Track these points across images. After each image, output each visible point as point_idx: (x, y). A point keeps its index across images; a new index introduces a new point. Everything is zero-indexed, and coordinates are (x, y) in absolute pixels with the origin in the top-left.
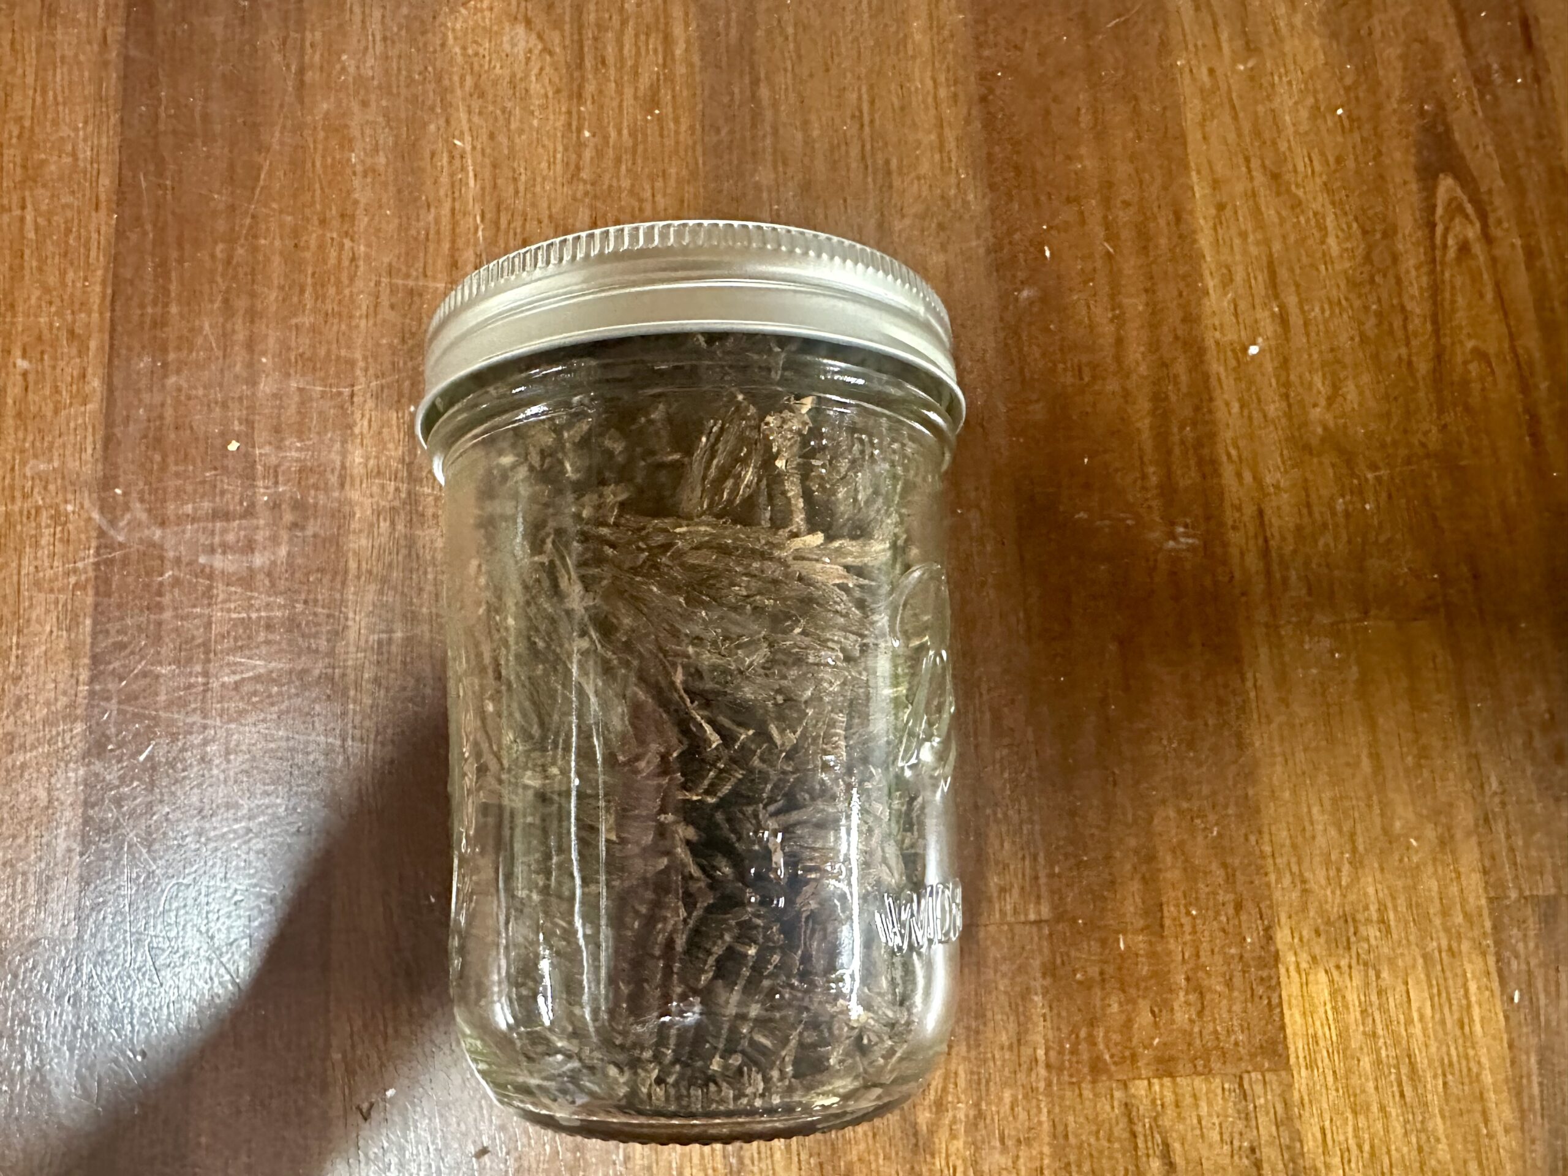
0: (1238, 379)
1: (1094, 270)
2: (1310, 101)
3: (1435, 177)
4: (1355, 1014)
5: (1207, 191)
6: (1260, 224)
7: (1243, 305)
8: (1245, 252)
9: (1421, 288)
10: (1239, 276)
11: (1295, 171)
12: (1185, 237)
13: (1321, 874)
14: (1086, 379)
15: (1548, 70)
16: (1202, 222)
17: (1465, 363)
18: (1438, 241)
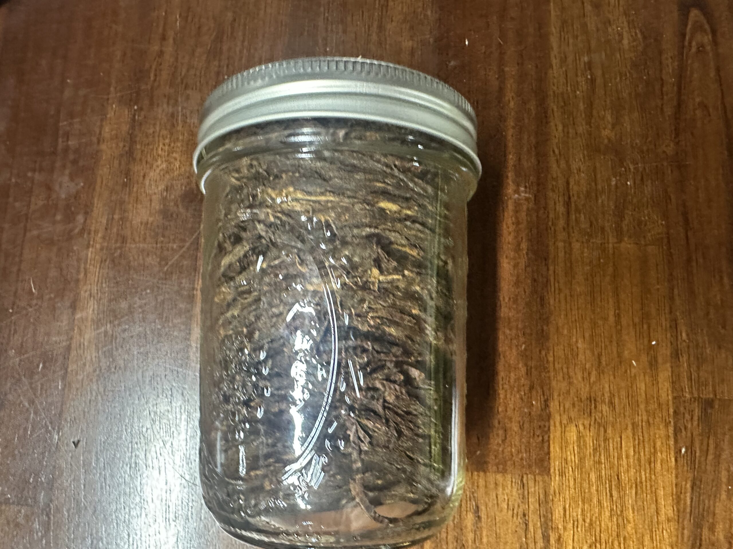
0: (563, 113)
1: (491, 52)
3: (688, 10)
5: (558, 12)
6: (586, 32)
7: (570, 74)
8: (575, 45)
9: (673, 69)
11: (609, 4)
12: (543, 37)
13: (579, 376)
16: (553, 28)
17: (694, 110)
18: (686, 43)
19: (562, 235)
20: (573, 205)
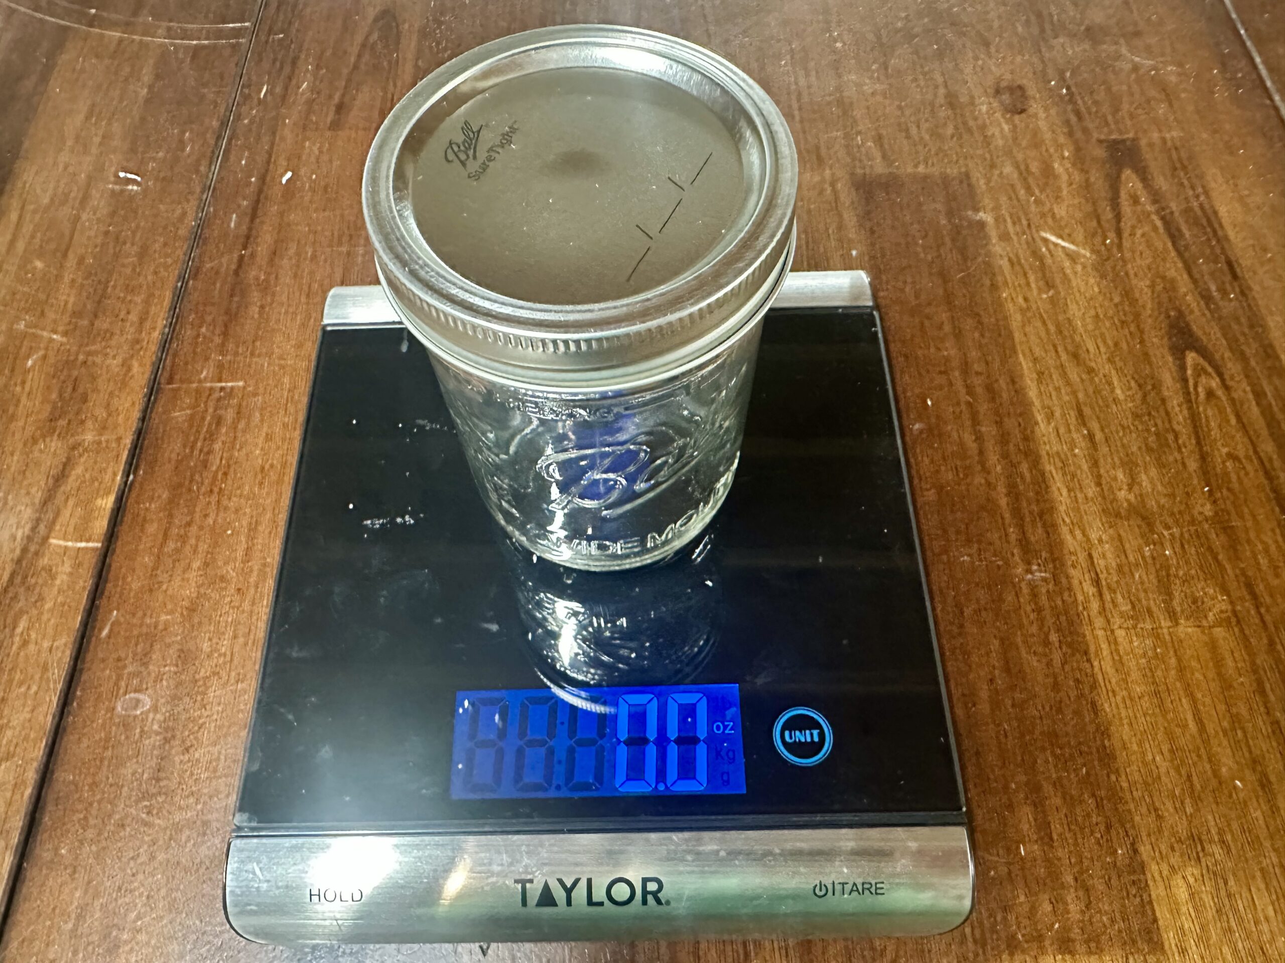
0: (1064, 474)
1: (961, 412)
2: (1092, 312)
3: (1183, 353)
4: (1210, 913)
5: (1031, 365)
6: (1068, 383)
7: (1062, 430)
8: (1060, 398)
9: (1185, 419)
10: (1058, 414)
11: (1088, 351)
12: (1019, 392)
13: (1169, 805)
14: (961, 476)
15: (1250, 289)
16: (1029, 382)
17: (1224, 462)
18: (1192, 389)
19: (1099, 622)
20: (1104, 583)
